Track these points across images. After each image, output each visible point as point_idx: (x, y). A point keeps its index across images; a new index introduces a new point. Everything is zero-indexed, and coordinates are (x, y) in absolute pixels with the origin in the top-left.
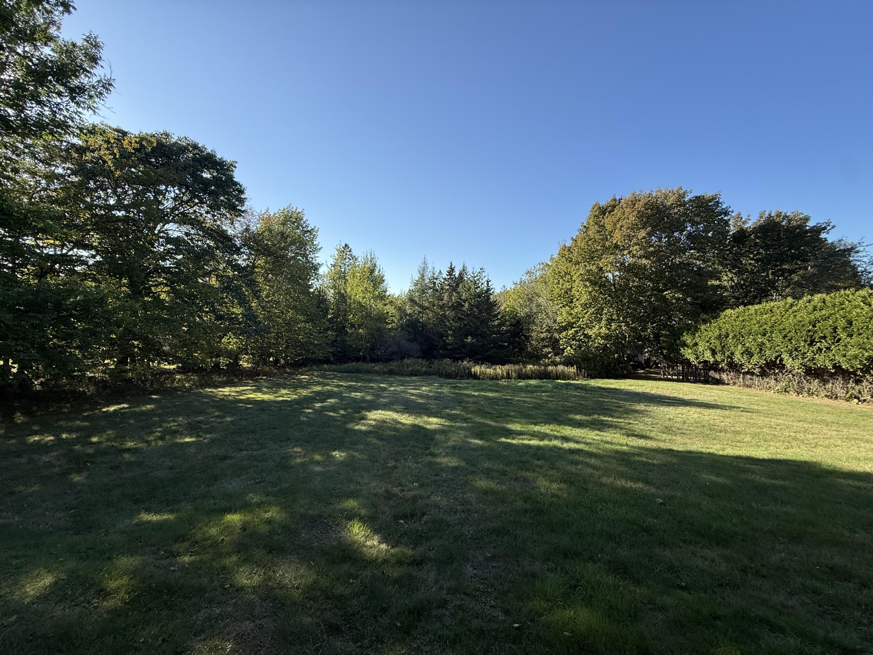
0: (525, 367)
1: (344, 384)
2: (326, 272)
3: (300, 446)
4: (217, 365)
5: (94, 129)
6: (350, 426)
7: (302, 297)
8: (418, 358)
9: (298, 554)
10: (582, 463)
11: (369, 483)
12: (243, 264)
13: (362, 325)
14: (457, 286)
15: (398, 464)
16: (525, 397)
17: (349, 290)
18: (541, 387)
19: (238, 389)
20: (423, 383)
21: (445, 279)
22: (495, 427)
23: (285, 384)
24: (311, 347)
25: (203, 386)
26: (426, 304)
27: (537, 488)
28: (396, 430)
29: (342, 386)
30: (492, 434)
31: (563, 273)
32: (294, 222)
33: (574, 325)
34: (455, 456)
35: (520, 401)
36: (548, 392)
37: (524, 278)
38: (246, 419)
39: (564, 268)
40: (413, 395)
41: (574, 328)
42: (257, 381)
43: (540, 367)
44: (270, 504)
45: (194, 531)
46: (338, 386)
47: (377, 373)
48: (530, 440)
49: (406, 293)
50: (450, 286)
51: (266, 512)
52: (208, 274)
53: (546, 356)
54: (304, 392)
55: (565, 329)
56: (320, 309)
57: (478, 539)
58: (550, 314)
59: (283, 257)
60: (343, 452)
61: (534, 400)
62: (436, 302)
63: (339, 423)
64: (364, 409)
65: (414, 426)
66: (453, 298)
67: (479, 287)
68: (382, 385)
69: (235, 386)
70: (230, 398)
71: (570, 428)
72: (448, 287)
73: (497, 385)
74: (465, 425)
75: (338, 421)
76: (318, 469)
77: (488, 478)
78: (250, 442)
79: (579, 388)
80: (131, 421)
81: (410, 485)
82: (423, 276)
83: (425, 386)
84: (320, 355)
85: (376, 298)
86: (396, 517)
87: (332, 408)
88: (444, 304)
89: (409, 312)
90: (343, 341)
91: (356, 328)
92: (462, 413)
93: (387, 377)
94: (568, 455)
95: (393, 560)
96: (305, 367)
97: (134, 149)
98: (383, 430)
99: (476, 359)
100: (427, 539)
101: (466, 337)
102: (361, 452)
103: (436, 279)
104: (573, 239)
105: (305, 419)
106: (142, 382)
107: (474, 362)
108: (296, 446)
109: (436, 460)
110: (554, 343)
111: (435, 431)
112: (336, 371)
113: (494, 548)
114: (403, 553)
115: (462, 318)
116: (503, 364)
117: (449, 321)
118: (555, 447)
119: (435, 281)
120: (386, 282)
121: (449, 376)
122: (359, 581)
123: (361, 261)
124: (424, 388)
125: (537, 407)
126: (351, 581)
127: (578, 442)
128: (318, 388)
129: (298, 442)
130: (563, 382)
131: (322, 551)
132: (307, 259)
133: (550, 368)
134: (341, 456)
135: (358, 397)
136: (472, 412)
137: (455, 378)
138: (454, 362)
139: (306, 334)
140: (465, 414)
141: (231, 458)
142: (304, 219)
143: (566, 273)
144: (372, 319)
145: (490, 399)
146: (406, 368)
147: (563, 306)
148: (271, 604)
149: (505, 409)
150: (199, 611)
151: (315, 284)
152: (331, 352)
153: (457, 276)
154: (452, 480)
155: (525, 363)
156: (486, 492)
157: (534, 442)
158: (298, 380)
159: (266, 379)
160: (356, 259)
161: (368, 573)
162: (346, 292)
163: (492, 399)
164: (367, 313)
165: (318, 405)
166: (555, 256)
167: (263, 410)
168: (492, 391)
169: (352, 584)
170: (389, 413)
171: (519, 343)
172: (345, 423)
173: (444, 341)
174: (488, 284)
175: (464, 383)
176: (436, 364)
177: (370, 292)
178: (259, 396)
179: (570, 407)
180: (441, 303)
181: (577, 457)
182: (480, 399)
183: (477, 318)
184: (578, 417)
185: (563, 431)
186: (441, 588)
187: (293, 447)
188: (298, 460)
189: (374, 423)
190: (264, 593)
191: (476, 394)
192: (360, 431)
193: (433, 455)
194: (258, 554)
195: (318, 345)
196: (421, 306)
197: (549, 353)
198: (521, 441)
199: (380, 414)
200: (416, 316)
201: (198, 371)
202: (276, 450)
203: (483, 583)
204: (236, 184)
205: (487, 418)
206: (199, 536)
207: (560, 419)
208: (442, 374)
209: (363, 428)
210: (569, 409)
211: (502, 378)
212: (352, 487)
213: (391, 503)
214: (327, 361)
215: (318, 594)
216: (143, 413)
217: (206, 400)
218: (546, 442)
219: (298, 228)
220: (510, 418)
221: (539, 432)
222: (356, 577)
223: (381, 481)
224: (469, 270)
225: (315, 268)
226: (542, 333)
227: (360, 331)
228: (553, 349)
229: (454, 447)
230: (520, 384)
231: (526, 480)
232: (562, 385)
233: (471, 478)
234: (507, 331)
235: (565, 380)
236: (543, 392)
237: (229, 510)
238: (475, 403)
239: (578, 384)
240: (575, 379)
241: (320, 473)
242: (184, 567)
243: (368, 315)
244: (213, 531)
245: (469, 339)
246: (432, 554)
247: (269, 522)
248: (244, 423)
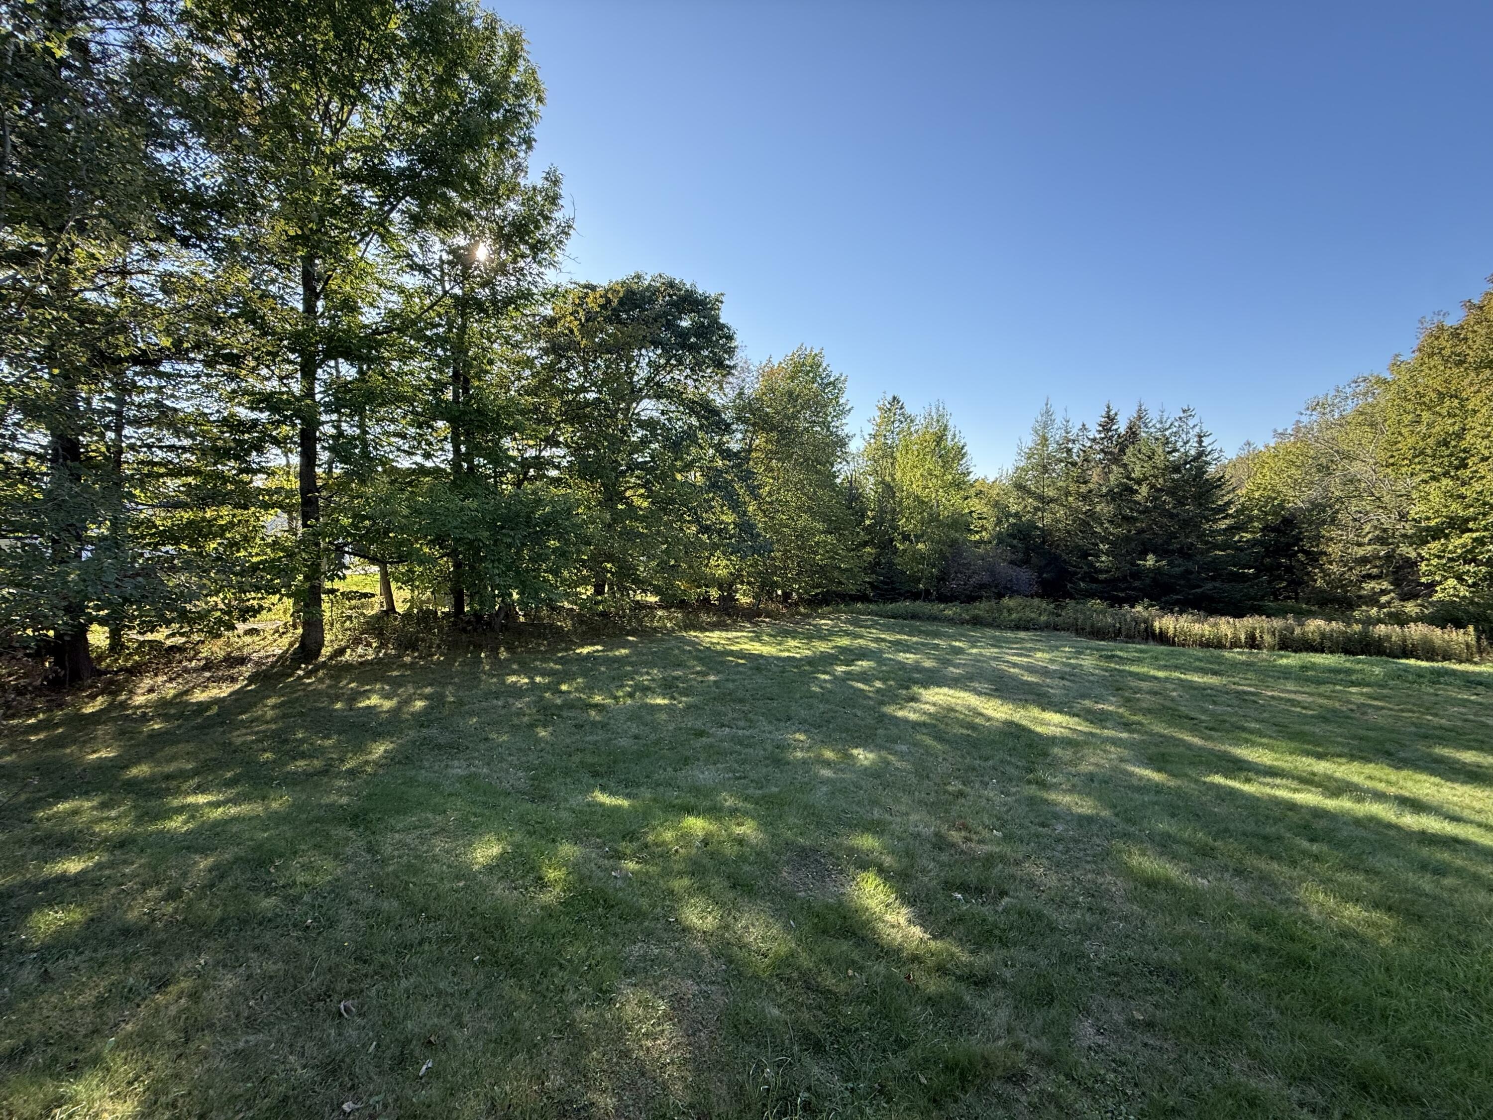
0: (1302, 625)
1: (888, 638)
2: (862, 450)
3: (805, 732)
4: (707, 600)
5: (556, 291)
6: (889, 710)
7: (820, 492)
8: (1032, 596)
9: (772, 901)
10: (1459, 872)
11: (907, 814)
12: (735, 446)
13: (922, 535)
14: (1122, 451)
15: (967, 790)
16: (1295, 692)
17: (898, 476)
18: (1349, 672)
19: (730, 635)
20: (1038, 645)
21: (1094, 440)
22: (1201, 748)
23: (795, 631)
24: (836, 574)
25: (687, 627)
26: (1051, 493)
27: (1298, 903)
28: (972, 727)
29: (883, 640)
30: (1191, 763)
31: (1434, 396)
32: (809, 372)
33: (1471, 525)
34: (1089, 794)
35: (1281, 699)
36: (1368, 685)
37: (1305, 420)
38: (734, 681)
39: (1437, 384)
40: (1015, 665)
41: (1471, 530)
42: (756, 624)
43: (1349, 625)
44: (746, 813)
45: (646, 829)
46: (877, 640)
47: (951, 621)
48: (1295, 790)
49: (1010, 472)
50: (1105, 453)
51: (738, 825)
52: (688, 467)
53: (1373, 600)
54: (822, 647)
55: (1437, 533)
56: (851, 511)
57: (1116, 974)
58: (1386, 499)
59: (789, 430)
60: (872, 751)
61: (1321, 701)
62: (1073, 488)
63: (871, 703)
64: (916, 682)
65: (1010, 724)
66: (1112, 477)
67: (1175, 450)
68: (957, 644)
69: (727, 631)
70: (718, 647)
71: (1437, 780)
72: (1101, 456)
73: (1220, 661)
74: (1124, 735)
75: (870, 698)
76: (826, 773)
77: (1161, 854)
78: (735, 715)
79: (1480, 683)
80: (603, 669)
81: (985, 833)
82: (1044, 440)
83: (1043, 651)
84: (851, 588)
85: (946, 487)
86: (948, 886)
87: (864, 677)
88: (1090, 491)
89: (1013, 509)
90: (891, 564)
91: (911, 541)
92: (1121, 710)
93: (969, 630)
94: (1413, 846)
95: (931, 962)
96: (827, 605)
97: (599, 306)
98: (947, 724)
99: (1166, 602)
100: (1004, 943)
101: (1143, 555)
102: (902, 756)
103: (1074, 441)
104: (1470, 305)
105: (818, 690)
106: (620, 617)
107: (1161, 608)
108: (799, 730)
109: (1045, 795)
110: (1398, 568)
111: (1053, 740)
112: (877, 615)
113: (1156, 1006)
114: (952, 955)
115: (1132, 517)
116: (1239, 615)
117: (1102, 524)
118: (1373, 821)
119: (1070, 445)
120: (969, 457)
121: (1098, 633)
122: (864, 977)
123: (920, 421)
124: (1039, 655)
125: (1326, 717)
126: (850, 972)
127: (1455, 819)
128: (845, 642)
129: (805, 725)
130: (1424, 664)
131: (809, 907)
132: (828, 430)
133: (1381, 629)
134: (866, 758)
135: (909, 661)
136: (1148, 711)
137: (1114, 639)
138: (1112, 606)
139: (827, 552)
140: (1126, 714)
141: (709, 735)
142: (824, 365)
143: (1441, 396)
144: (941, 524)
145: (1195, 689)
146: (1005, 614)
147: (1433, 478)
148: (724, 967)
149: (1236, 714)
150: (635, 943)
151: (843, 471)
152: (869, 583)
153: (1122, 431)
154: (1076, 841)
155: (1302, 615)
156: (1152, 883)
157: (1309, 798)
158: (815, 626)
159: (770, 623)
160: (912, 421)
161: (880, 968)
162: (894, 480)
163: (1202, 688)
164: (931, 515)
165: (840, 669)
166: (1409, 357)
167: (758, 669)
168: (1204, 671)
169: (850, 978)
170: (962, 694)
171: (1289, 569)
172: (883, 703)
173: (1091, 565)
174: (1200, 442)
175: (1132, 650)
176: (1071, 610)
177: (936, 477)
178: (756, 648)
179: (1441, 728)
180: (1083, 489)
181: (1445, 856)
182: (1168, 685)
183: (1172, 516)
184: (1468, 757)
185: (1410, 784)
186: (1016, 1046)
187: (794, 733)
188: (799, 754)
189: (932, 709)
190: (717, 947)
191: (1161, 674)
192: (906, 721)
193: (1042, 785)
194: (717, 884)
195: (846, 570)
196: (1041, 498)
197: (1384, 592)
198: (1268, 790)
199: (945, 695)
200: (1029, 516)
201: (682, 605)
202: (770, 733)
203: (1115, 1071)
204: (722, 327)
205: (1182, 727)
206: (650, 838)
207: (1402, 754)
208: (1083, 629)
209: (912, 716)
210: (1437, 733)
211: (1235, 644)
212: (876, 813)
213: (944, 857)
214: (863, 598)
215: (795, 975)
216: (617, 660)
217: (688, 648)
218: (1344, 804)
219: (814, 380)
220: (1245, 735)
221: (1330, 778)
222: (861, 969)
223: (929, 812)
224: (1153, 417)
225: (842, 443)
226: (1360, 545)
227: (920, 546)
228: (1397, 583)
229: (1091, 777)
230: (1284, 661)
231: (1264, 878)
232: (1420, 674)
233: (1121, 845)
234: (1254, 543)
235: (1428, 660)
236: (1353, 684)
237: (691, 810)
238: (1156, 693)
239: (1480, 674)
240: (1469, 661)
241: (825, 781)
242: (627, 875)
243: (934, 518)
244: (668, 836)
245: (1150, 561)
246: (1008, 975)
247: (740, 841)
248: (731, 685)
